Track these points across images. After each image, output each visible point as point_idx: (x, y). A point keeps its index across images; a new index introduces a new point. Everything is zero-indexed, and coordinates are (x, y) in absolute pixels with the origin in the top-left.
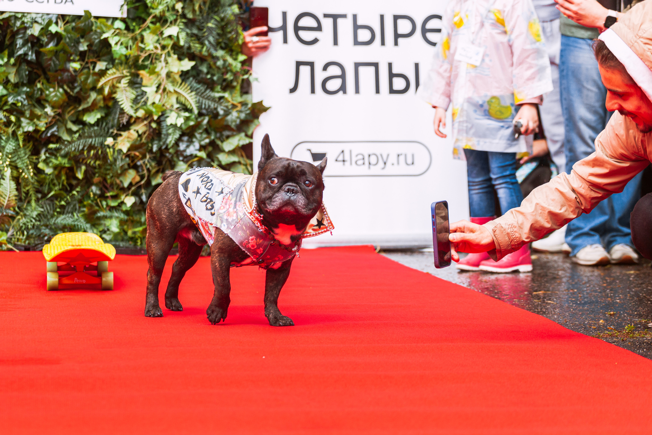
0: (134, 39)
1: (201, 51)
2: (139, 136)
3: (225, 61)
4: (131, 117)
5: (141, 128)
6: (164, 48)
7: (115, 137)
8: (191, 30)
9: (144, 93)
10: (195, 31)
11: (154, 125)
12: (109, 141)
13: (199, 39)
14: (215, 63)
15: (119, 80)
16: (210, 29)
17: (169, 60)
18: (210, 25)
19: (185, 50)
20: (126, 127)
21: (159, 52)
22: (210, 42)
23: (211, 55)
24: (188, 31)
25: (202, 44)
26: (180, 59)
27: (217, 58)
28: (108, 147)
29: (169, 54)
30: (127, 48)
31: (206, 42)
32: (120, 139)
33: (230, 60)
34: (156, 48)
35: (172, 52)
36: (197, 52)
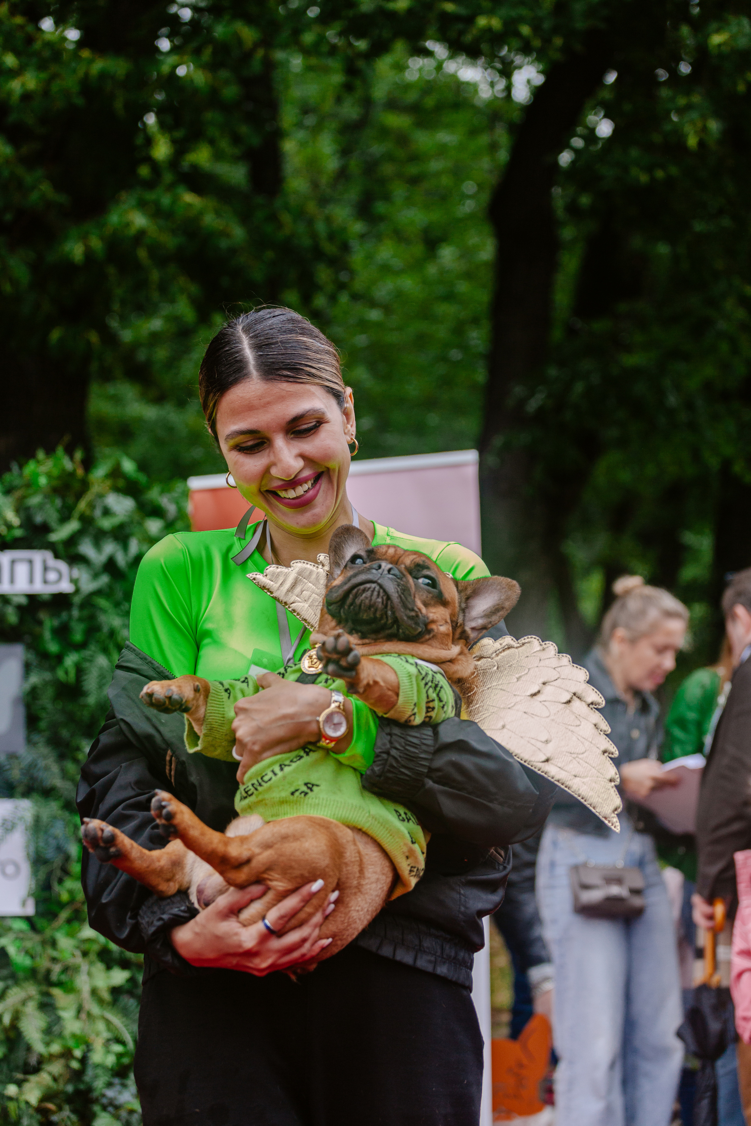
0: (44, 943)
2: (55, 1079)
4: (41, 1056)
5: (56, 1068)
6: (85, 954)
7: (20, 1084)
9: (59, 1019)
11: (75, 1065)
12: (12, 1090)
15: (24, 1003)
17: (94, 970)
19: (115, 957)
20: (36, 1070)
21: (79, 960)
26: (109, 968)
28: (10, 1099)
29: (91, 963)
30: (32, 957)
32: (27, 1086)
34: (74, 955)
35: (97, 960)
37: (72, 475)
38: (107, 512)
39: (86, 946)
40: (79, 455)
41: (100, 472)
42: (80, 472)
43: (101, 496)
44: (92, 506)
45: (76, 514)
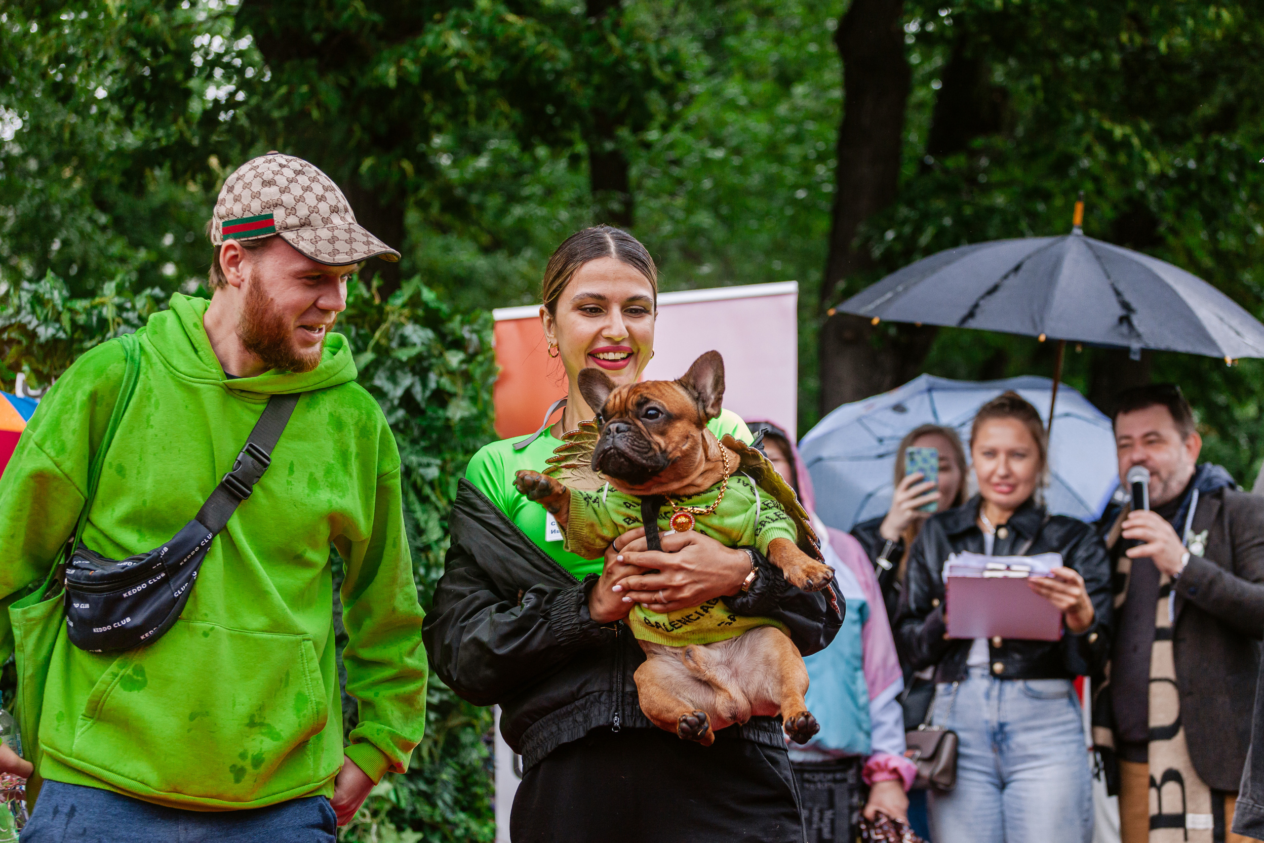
1: (432, 817)
3: (467, 829)
6: (375, 814)
8: (416, 785)
10: (423, 786)
13: (429, 798)
14: (452, 831)
16: (444, 783)
17: (384, 831)
18: (445, 777)
19: (407, 815)
21: (368, 820)
22: (445, 802)
23: (446, 821)
24: (413, 787)
25: (434, 805)
26: (400, 829)
27: (456, 825)
29: (382, 823)
31: (440, 803)
33: (474, 826)
34: (364, 815)
35: (387, 821)
36: (426, 819)
37: (368, 302)
38: (404, 342)
39: (375, 806)
40: (375, 283)
41: (398, 301)
42: (377, 301)
43: (398, 325)
44: (387, 336)
45: (372, 343)
